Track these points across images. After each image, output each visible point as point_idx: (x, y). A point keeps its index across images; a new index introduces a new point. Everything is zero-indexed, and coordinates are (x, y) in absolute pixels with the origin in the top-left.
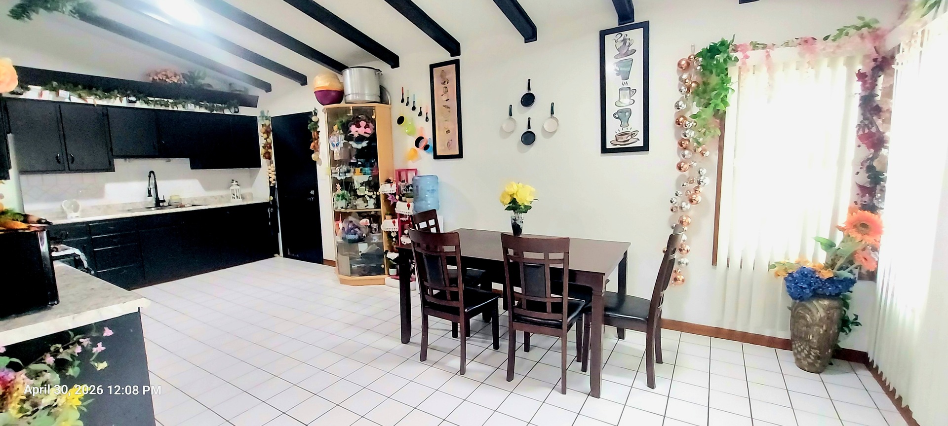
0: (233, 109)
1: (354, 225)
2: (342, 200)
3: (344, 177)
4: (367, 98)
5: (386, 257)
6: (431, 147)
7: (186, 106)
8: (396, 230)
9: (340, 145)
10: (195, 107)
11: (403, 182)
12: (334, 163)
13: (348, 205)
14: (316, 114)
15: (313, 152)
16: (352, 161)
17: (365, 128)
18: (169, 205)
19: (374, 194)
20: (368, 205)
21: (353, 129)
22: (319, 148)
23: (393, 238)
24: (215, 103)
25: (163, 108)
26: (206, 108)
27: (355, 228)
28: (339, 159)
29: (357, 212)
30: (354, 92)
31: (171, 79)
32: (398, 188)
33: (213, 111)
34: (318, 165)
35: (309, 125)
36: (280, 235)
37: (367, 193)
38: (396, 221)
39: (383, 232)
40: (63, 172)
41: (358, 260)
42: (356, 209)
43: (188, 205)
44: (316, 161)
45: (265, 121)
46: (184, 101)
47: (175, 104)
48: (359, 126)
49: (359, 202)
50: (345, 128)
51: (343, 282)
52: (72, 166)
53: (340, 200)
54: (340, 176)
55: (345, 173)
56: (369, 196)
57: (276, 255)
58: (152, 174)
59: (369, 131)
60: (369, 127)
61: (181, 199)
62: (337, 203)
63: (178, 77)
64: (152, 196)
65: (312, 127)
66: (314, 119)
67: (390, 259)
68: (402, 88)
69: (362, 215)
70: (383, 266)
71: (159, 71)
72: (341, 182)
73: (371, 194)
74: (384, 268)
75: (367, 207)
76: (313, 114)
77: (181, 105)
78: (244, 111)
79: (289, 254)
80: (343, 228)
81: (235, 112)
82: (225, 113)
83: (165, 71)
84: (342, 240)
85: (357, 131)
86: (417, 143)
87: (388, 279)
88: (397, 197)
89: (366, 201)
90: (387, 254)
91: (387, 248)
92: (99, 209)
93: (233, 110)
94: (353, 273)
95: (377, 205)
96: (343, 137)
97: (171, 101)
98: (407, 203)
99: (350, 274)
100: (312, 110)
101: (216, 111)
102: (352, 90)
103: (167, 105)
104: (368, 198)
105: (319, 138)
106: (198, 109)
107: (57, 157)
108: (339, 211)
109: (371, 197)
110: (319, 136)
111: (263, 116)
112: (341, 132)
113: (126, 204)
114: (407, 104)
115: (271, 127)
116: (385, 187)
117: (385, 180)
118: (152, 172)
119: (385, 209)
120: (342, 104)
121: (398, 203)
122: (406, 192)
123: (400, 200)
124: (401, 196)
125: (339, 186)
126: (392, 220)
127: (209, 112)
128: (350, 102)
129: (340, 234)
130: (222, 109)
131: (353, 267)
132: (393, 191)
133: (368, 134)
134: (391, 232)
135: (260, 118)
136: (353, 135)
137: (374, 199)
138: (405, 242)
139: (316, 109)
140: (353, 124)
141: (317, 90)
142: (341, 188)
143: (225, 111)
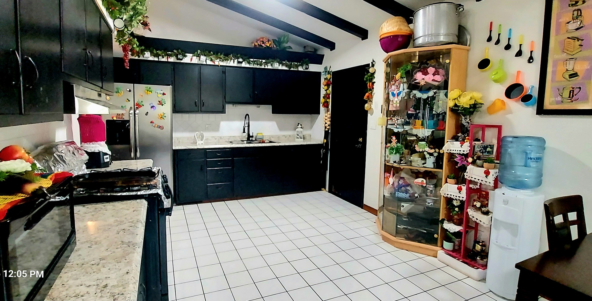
1: (405, 182)
2: (395, 153)
3: (402, 130)
4: (442, 39)
5: (442, 228)
6: (535, 98)
7: (273, 65)
8: (461, 199)
9: (402, 94)
10: (279, 65)
11: (479, 140)
12: (390, 114)
14: (373, 66)
15: (366, 102)
16: (409, 112)
17: (434, 75)
18: (256, 140)
19: (435, 152)
20: (426, 163)
21: (419, 77)
22: (372, 98)
23: (454, 206)
24: (293, 62)
25: (258, 67)
26: (286, 66)
27: (408, 186)
28: (399, 109)
29: (411, 169)
30: (430, 33)
31: (265, 44)
32: (473, 148)
33: (291, 68)
34: (369, 115)
35: (366, 76)
36: (328, 173)
37: (427, 149)
38: (464, 188)
39: (442, 197)
40: (198, 112)
41: (404, 219)
42: (411, 166)
43: (267, 141)
44: (368, 111)
45: (327, 75)
46: (272, 61)
47: (266, 63)
48: (426, 73)
49: (415, 158)
50: (409, 75)
51: (385, 239)
52: (203, 109)
53: (393, 154)
54: (396, 128)
55: (403, 125)
56: (429, 153)
57: (323, 189)
58: (247, 116)
59: (438, 78)
60: (439, 75)
61: (263, 136)
62: (389, 156)
63: (270, 42)
64: (245, 133)
65: (368, 78)
66: (371, 70)
67: (447, 230)
68: (492, 23)
69: (417, 174)
70: (436, 236)
71: (258, 38)
72: (397, 135)
73: (432, 151)
74: (437, 238)
75: (425, 165)
76: (371, 65)
77: (270, 64)
78: (313, 68)
79: (334, 191)
80: (393, 184)
81: (306, 69)
82: (299, 70)
83: (263, 38)
84: (389, 195)
85: (423, 79)
86: (510, 92)
87: (441, 253)
88: (470, 160)
89: (424, 158)
90: (443, 223)
91: (444, 216)
92: (216, 139)
93: (304, 67)
94: (398, 233)
95: (438, 164)
96: (406, 86)
97: (264, 61)
98: (484, 169)
99: (395, 235)
100: (370, 62)
101: (293, 68)
102: (424, 31)
103: (261, 65)
104: (427, 156)
105: (373, 88)
106: (281, 67)
107: (196, 102)
108: (391, 165)
109: (431, 154)
110: (374, 86)
111: (327, 72)
112: (405, 80)
113: (231, 136)
114: (498, 42)
115: (331, 80)
116: (451, 146)
117: (451, 138)
118: (247, 115)
119: (448, 171)
120: (409, 50)
121: (470, 167)
122: (481, 154)
123: (474, 163)
124: (475, 158)
125: (395, 138)
126: (457, 186)
127: (288, 69)
128: (420, 45)
129: (388, 189)
130: (297, 66)
131: (398, 226)
132: (464, 151)
133: (437, 81)
134: (453, 199)
135: (324, 73)
136: (419, 83)
137: (435, 157)
138: (473, 217)
139: (374, 61)
140: (419, 71)
141: (381, 37)
142: (396, 141)
143: (299, 68)
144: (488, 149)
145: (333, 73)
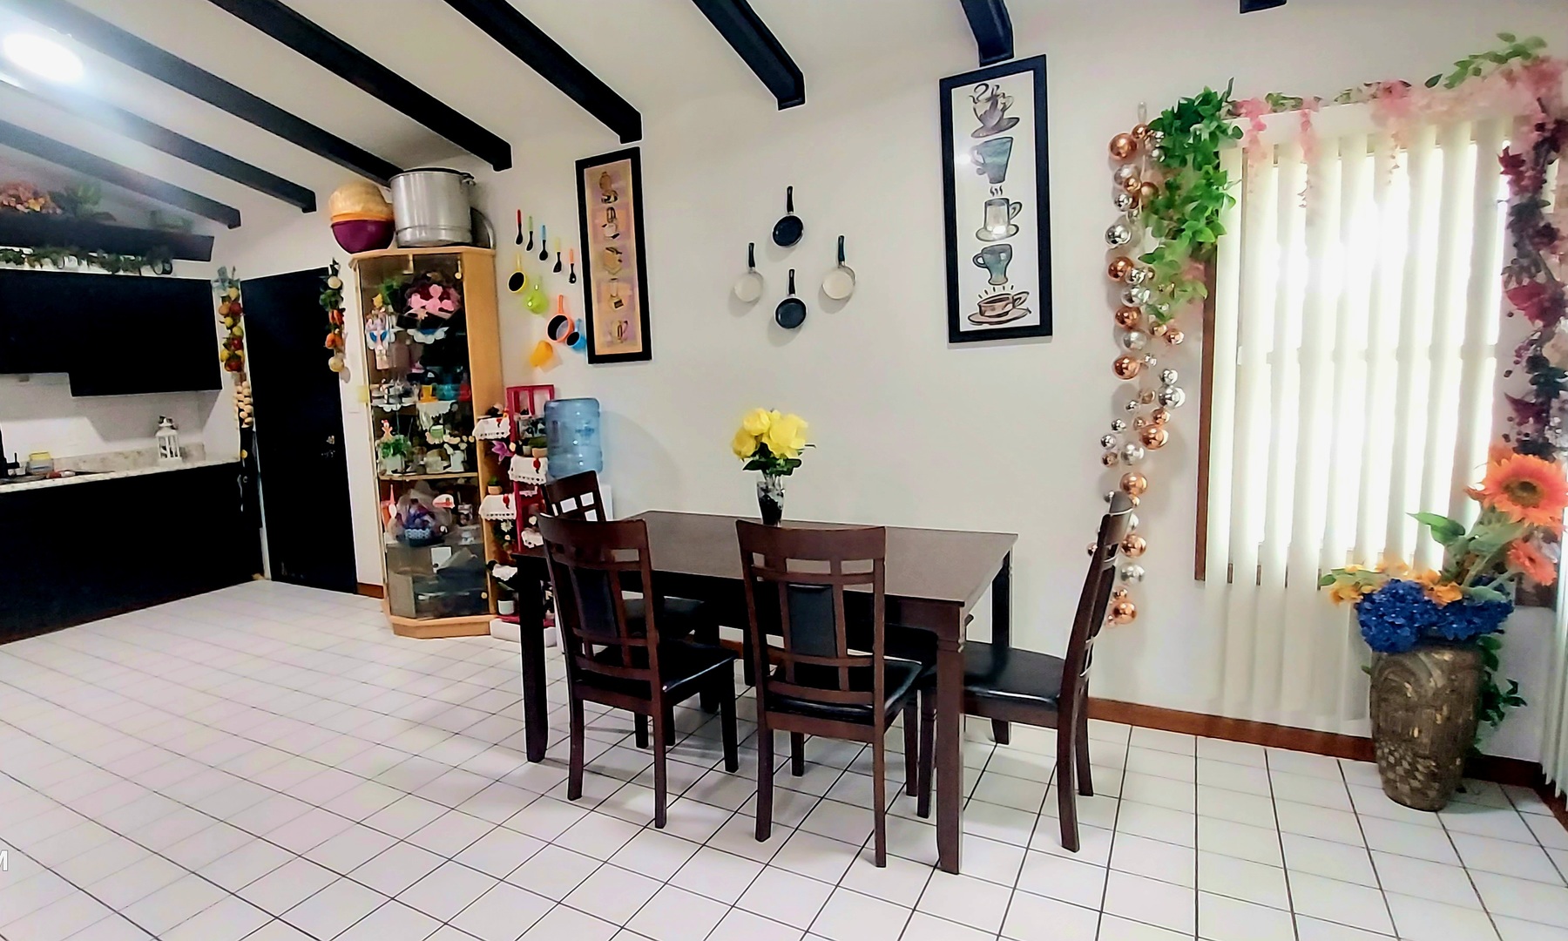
0: (161, 265)
1: (421, 508)
2: (394, 454)
3: (399, 406)
4: (444, 236)
5: (492, 577)
6: (583, 337)
7: (60, 262)
8: (510, 517)
9: (387, 337)
10: (79, 263)
11: (525, 412)
12: (376, 376)
13: (407, 467)
14: (336, 273)
15: (331, 354)
16: (414, 371)
17: (441, 299)
18: (28, 473)
19: (462, 441)
20: (450, 466)
21: (416, 302)
22: (343, 344)
23: (504, 534)
24: (122, 255)
25: (10, 266)
26: (103, 265)
27: (424, 515)
28: (386, 367)
29: (428, 480)
30: (422, 224)
31: (26, 204)
32: (514, 426)
33: (118, 271)
34: (341, 382)
35: (322, 297)
36: (264, 532)
37: (447, 438)
38: (512, 497)
39: (484, 521)
41: (430, 583)
42: (425, 474)
43: (67, 472)
44: (337, 373)
45: (228, 289)
46: (55, 252)
47: (37, 257)
48: (427, 296)
49: (432, 458)
50: (398, 301)
51: (400, 630)
53: (390, 455)
54: (388, 403)
55: (401, 396)
56: (451, 446)
57: (256, 576)
59: (448, 305)
60: (449, 298)
61: (51, 459)
62: (384, 460)
63: (42, 200)
65: (328, 301)
66: (332, 282)
67: (499, 579)
68: (519, 212)
69: (438, 486)
70: (484, 595)
71: (1, 188)
72: (391, 417)
73: (456, 440)
74: (487, 600)
75: (448, 470)
76: (330, 272)
77: (48, 260)
78: (184, 270)
79: (283, 572)
80: (399, 516)
81: (165, 272)
82: (143, 274)
83: (15, 187)
84: (396, 542)
85: (424, 307)
86: (553, 330)
87: (496, 623)
88: (513, 446)
89: (445, 457)
90: (492, 569)
91: (493, 556)
93: (159, 268)
94: (420, 611)
95: (470, 464)
96: (394, 320)
97: (27, 250)
98: (534, 459)
99: (414, 615)
100: (327, 264)
101: (125, 270)
102: (412, 218)
103: (19, 260)
104: (450, 451)
105: (343, 323)
106: (85, 268)
108: (388, 479)
109: (455, 447)
110: (344, 319)
111: (225, 281)
112: (391, 309)
114: (530, 247)
115: (240, 301)
116: (485, 426)
117: (484, 412)
119: (487, 474)
120: (392, 250)
121: (515, 459)
122: (531, 435)
123: (519, 451)
124: (520, 443)
125: (388, 424)
126: (502, 496)
127: (110, 273)
128: (408, 244)
129: (392, 528)
130: (136, 266)
131: (421, 597)
132: (503, 433)
133: (447, 311)
134: (501, 522)
135: (217, 284)
136: (416, 315)
137: (463, 451)
138: (530, 543)
139: (335, 262)
140: (415, 292)
141: (336, 221)
142: (391, 428)
143: (142, 270)
144: (540, 426)
145: (247, 285)
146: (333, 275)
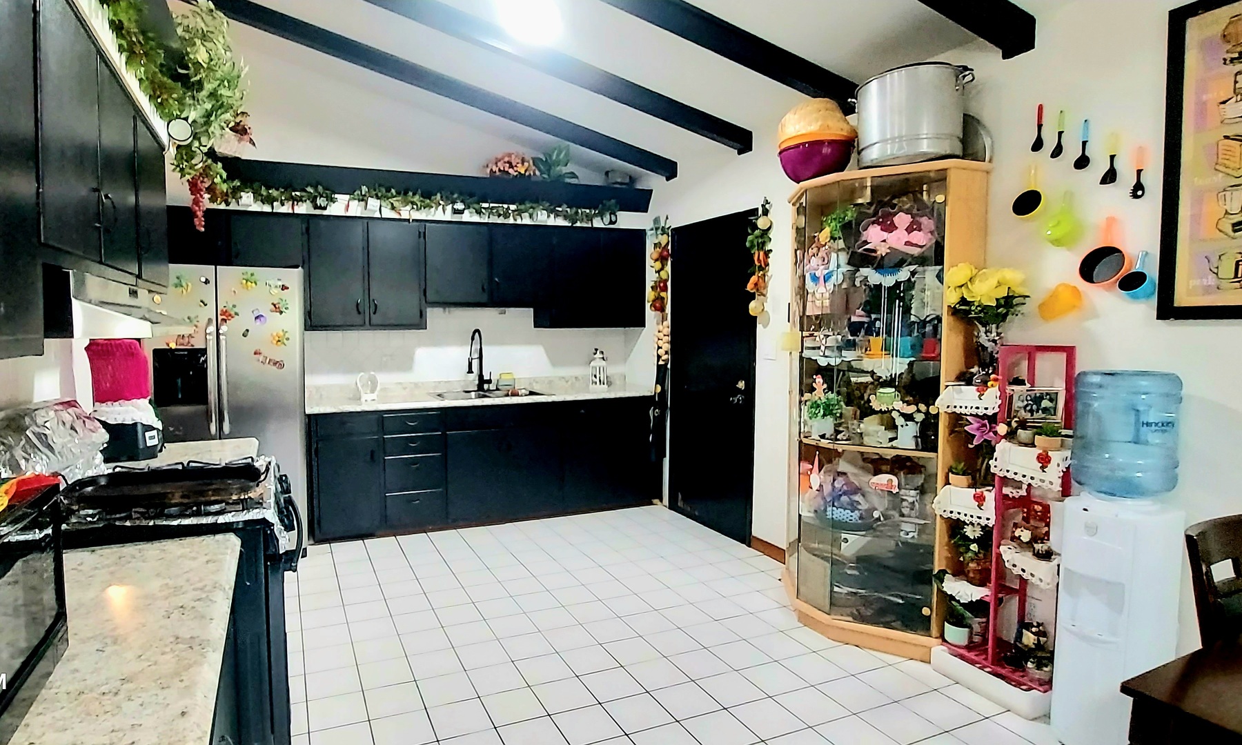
0: (608, 216)
1: (848, 483)
2: (824, 415)
3: (838, 361)
4: (925, 147)
5: (940, 591)
6: (1152, 281)
7: (535, 216)
8: (983, 522)
9: (834, 278)
10: (549, 216)
11: (1022, 383)
12: (809, 324)
13: (837, 432)
14: (766, 212)
15: (752, 296)
16: (854, 319)
18: (497, 389)
19: (919, 411)
20: (896, 438)
21: (874, 236)
22: (765, 287)
23: (968, 540)
24: (580, 208)
25: (501, 220)
26: (566, 218)
27: (855, 493)
28: (829, 312)
29: (862, 453)
30: (896, 135)
31: (515, 168)
32: (1007, 401)
33: (576, 223)
34: (759, 327)
35: (750, 238)
36: (666, 461)
37: (899, 405)
38: (990, 496)
39: (938, 517)
40: (362, 328)
41: (849, 572)
42: (862, 445)
43: (523, 391)
44: (756, 317)
45: (660, 236)
46: (532, 207)
47: (519, 212)
48: (890, 228)
49: (871, 426)
50: (850, 231)
51: (805, 620)
52: (376, 319)
53: (819, 418)
54: (824, 356)
56: (903, 415)
57: (656, 501)
58: (477, 334)
59: (920, 238)
60: (920, 230)
61: (515, 379)
62: (810, 422)
63: (526, 164)
64: (473, 372)
65: (755, 242)
66: (762, 223)
67: (952, 598)
68: (1041, 108)
69: (876, 465)
70: (926, 611)
71: (499, 156)
72: (827, 372)
73: (911, 409)
74: (929, 618)
75: (894, 443)
76: (760, 212)
77: (527, 214)
78: (627, 220)
79: (680, 504)
80: (820, 488)
81: (611, 223)
82: (595, 225)
83: (510, 155)
84: (812, 515)
85: (884, 241)
86: (1088, 269)
87: (939, 652)
88: (1002, 429)
89: (892, 426)
90: (942, 581)
91: (944, 563)
92: (405, 388)
93: (607, 219)
94: (834, 604)
95: (927, 438)
96: (844, 258)
97: (513, 207)
98: (1036, 451)
99: (827, 608)
100: (758, 205)
101: (581, 222)
102: (883, 130)
103: (506, 216)
104: (900, 421)
105: (767, 265)
106: (553, 221)
107: (358, 304)
108: (814, 443)
109: (908, 418)
110: (769, 260)
111: (659, 229)
112: (841, 243)
113: (440, 382)
114: (1057, 151)
115: (669, 247)
116: (956, 396)
118: (477, 331)
119: (949, 456)
120: (850, 173)
121: (1002, 447)
122: (1028, 415)
123: (1011, 436)
124: (1014, 425)
125: (822, 381)
126: (972, 491)
127: (570, 225)
128: (874, 163)
129: (810, 500)
130: (590, 218)
131: (836, 589)
132: (986, 409)
133: (916, 245)
134: (964, 523)
135: (652, 232)
136: (874, 251)
137: (917, 423)
138: (1014, 566)
139: (767, 202)
140: (873, 223)
141: (784, 146)
142: (825, 386)
143: (594, 221)
144: (1045, 403)
145: (677, 231)
146: (764, 215)
